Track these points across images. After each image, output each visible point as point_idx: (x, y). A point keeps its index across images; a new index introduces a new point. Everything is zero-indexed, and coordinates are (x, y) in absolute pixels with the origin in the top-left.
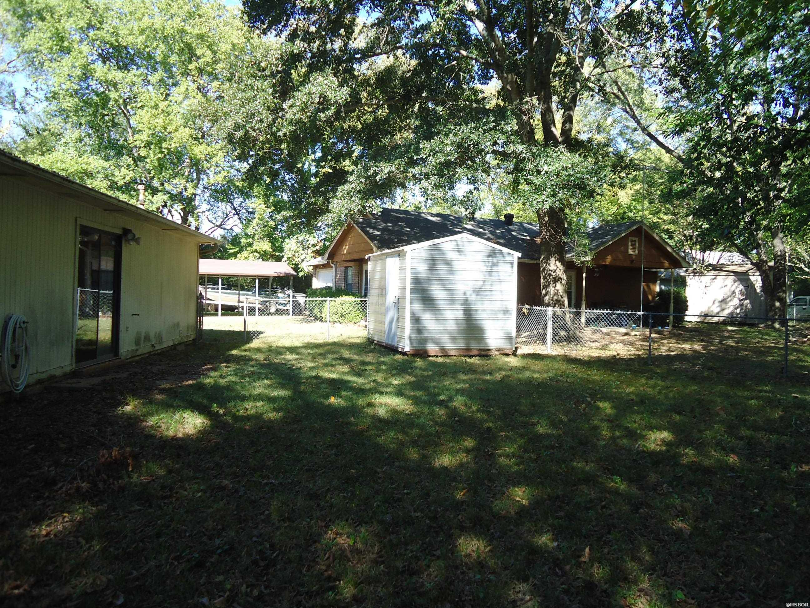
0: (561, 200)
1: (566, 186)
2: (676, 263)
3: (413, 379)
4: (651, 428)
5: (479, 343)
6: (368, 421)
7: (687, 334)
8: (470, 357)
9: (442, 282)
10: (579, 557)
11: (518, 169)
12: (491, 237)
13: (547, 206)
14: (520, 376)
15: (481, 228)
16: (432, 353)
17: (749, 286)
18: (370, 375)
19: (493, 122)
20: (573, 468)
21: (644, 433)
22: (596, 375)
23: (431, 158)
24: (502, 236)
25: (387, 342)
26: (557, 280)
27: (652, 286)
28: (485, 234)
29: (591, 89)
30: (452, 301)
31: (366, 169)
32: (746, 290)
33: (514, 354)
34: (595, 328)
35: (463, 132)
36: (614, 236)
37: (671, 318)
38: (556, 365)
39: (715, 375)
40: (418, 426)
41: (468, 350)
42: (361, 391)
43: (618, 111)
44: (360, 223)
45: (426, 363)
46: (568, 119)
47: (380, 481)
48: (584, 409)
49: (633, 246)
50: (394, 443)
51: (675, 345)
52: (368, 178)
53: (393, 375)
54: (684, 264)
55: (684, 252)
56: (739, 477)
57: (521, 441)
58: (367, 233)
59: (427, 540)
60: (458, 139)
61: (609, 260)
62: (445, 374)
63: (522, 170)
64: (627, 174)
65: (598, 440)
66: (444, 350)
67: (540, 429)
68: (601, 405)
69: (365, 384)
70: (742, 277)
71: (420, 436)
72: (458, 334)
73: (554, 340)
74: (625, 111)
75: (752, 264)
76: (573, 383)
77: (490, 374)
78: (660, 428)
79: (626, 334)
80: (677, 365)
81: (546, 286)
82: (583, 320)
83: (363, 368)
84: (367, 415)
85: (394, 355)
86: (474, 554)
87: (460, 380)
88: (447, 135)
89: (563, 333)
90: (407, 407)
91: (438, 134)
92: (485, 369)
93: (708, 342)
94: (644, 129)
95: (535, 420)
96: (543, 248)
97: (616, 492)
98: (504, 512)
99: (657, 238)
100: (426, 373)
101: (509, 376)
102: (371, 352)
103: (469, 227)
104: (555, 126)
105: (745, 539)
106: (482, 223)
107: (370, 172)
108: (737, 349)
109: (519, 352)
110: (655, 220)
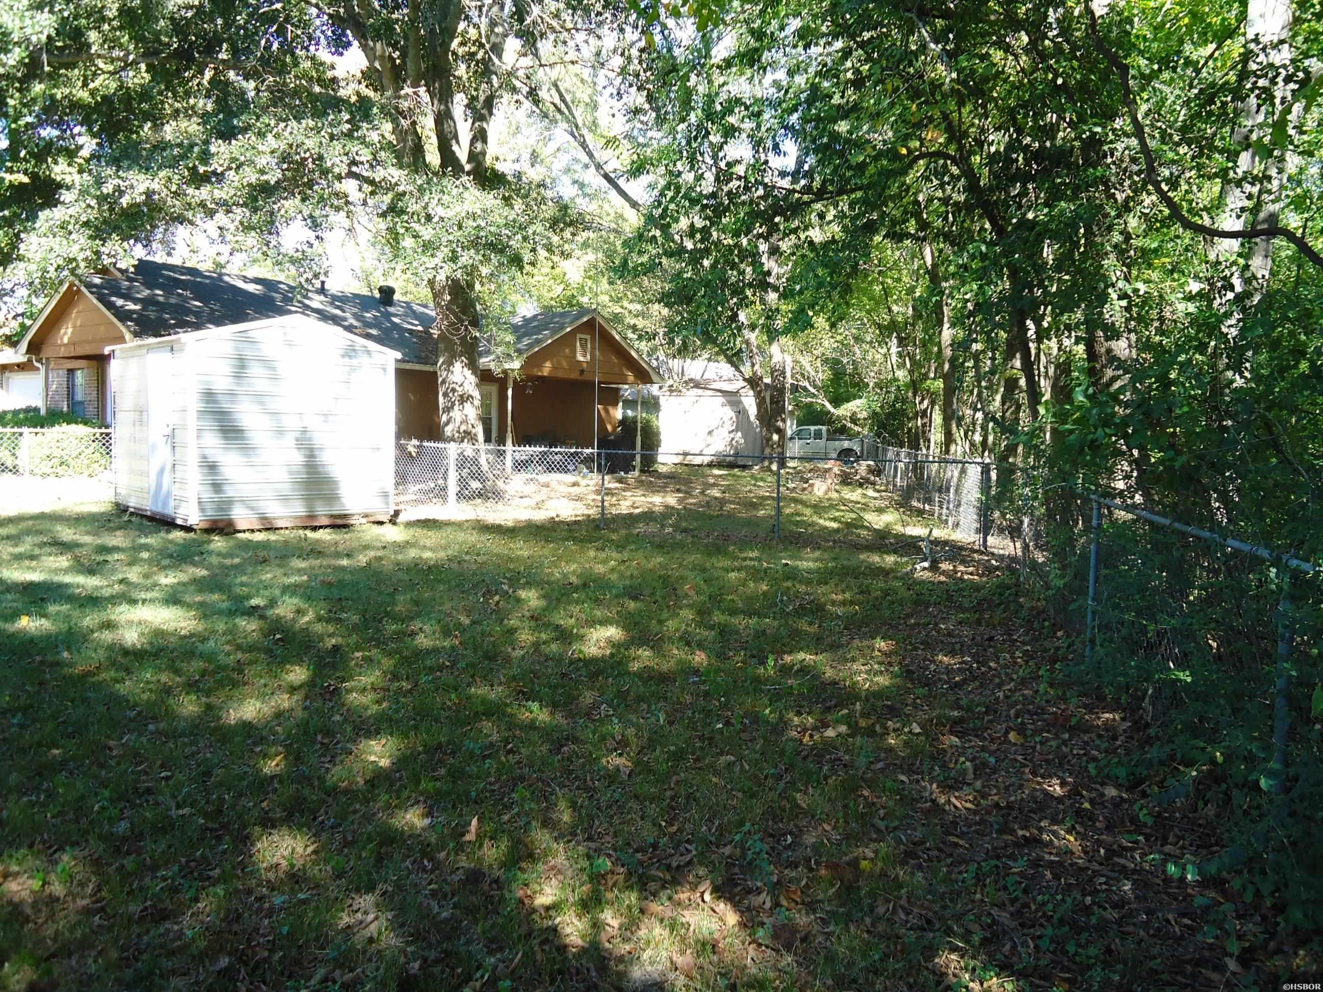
0: (465, 267)
1: (475, 244)
2: (644, 376)
3: (204, 572)
4: (593, 623)
5: (331, 505)
6: (102, 654)
7: (660, 482)
8: (315, 529)
9: (259, 398)
10: (463, 835)
11: (394, 210)
12: (355, 323)
13: (441, 277)
14: (400, 557)
15: (338, 307)
16: (241, 525)
17: (741, 412)
18: (114, 571)
19: (347, 122)
20: (469, 698)
21: (582, 631)
22: (522, 549)
23: (232, 173)
24: (376, 324)
25: (154, 509)
26: (464, 399)
27: (611, 409)
28: (345, 319)
29: (514, 90)
30: (280, 432)
31: (99, 182)
32: (737, 417)
33: (393, 521)
34: (529, 476)
35: (291, 133)
36: (554, 331)
37: (638, 458)
38: (461, 536)
39: (690, 540)
40: (201, 655)
41: (311, 517)
42: (93, 601)
43: (561, 133)
44: (95, 286)
45: (232, 543)
46: (480, 136)
47: (112, 763)
48: (498, 602)
49: (584, 346)
50: (151, 691)
51: (643, 499)
52: (102, 199)
53: (165, 568)
54: (655, 377)
55: (657, 359)
56: (704, 682)
57: (388, 663)
58: (110, 306)
59: (199, 853)
60: (283, 146)
61: (546, 369)
62: (265, 561)
63: (403, 212)
64: (573, 234)
65: (514, 649)
66: (266, 518)
67: (423, 641)
68: (523, 594)
69: (102, 587)
70: (732, 398)
71: (204, 673)
72: (293, 490)
73: (460, 496)
74: (572, 134)
75: (745, 379)
76: (485, 563)
77: (348, 556)
78: (604, 622)
79: (575, 484)
80: (641, 528)
81: (448, 409)
82: (509, 462)
83: (100, 558)
84: (98, 645)
85: (168, 532)
86: (284, 863)
87: (292, 568)
88: (261, 135)
89: (475, 485)
90: (183, 625)
91: (245, 130)
92: (340, 548)
93: (686, 492)
94: (599, 167)
95: (416, 625)
96: (441, 346)
97: (532, 726)
98: (346, 783)
99: (617, 337)
100: (228, 562)
101: (380, 559)
102: (120, 528)
103: (315, 304)
104: (458, 142)
105: (700, 769)
106: (340, 300)
107: (108, 189)
108: (722, 502)
109: (402, 518)
110: (618, 310)
